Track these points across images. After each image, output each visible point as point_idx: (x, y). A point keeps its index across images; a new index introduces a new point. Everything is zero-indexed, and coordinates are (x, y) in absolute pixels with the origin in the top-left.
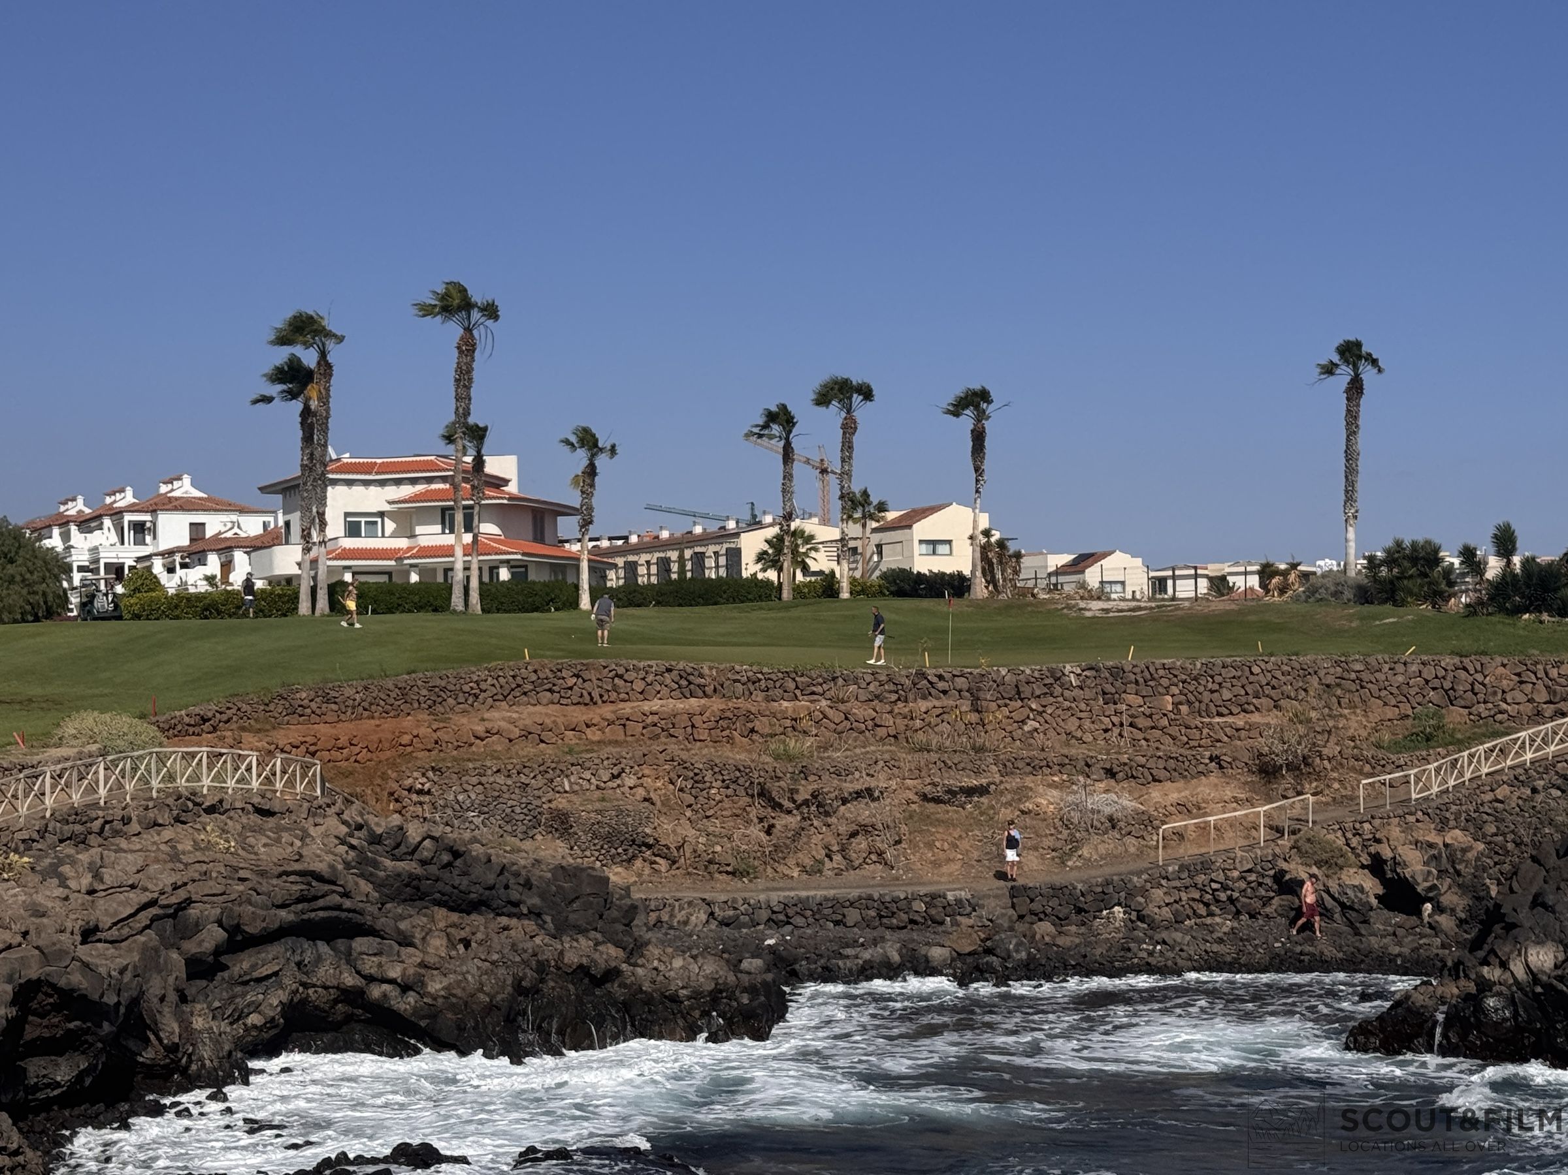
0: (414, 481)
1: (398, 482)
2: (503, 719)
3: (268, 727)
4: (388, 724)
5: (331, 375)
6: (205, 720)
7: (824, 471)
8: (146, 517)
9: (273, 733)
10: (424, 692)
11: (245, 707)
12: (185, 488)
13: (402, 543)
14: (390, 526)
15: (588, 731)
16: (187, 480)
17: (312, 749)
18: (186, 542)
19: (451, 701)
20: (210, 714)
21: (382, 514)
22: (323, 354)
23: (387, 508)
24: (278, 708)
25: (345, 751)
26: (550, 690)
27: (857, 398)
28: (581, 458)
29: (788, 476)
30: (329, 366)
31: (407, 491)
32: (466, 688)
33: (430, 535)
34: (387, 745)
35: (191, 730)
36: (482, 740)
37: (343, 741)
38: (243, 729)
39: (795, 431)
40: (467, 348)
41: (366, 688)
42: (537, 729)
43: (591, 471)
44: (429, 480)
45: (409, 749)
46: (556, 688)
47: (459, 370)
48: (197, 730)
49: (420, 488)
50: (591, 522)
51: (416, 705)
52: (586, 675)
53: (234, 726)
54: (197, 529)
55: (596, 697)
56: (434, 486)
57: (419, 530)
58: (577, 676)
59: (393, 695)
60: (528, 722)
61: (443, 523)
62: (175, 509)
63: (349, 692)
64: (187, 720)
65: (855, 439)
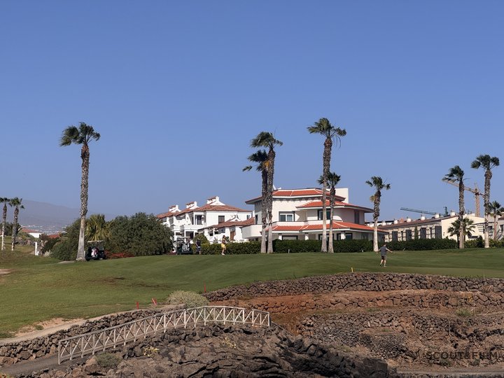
0: (307, 199)
1: (300, 199)
2: (343, 296)
3: (249, 298)
4: (296, 298)
5: (274, 156)
6: (224, 295)
7: (477, 194)
8: (202, 213)
9: (251, 300)
10: (311, 285)
11: (240, 290)
12: (217, 202)
13: (302, 224)
14: (297, 217)
15: (378, 302)
16: (217, 198)
17: (266, 307)
18: (217, 224)
19: (321, 288)
20: (226, 292)
21: (294, 212)
22: (272, 148)
23: (296, 210)
24: (253, 290)
25: (279, 308)
26: (362, 285)
27: (491, 164)
28: (374, 189)
29: (461, 196)
30: (274, 153)
31: (304, 203)
32: (328, 283)
33: (313, 220)
34: (295, 306)
35: (219, 299)
36: (334, 305)
37: (278, 304)
38: (239, 298)
39: (464, 177)
40: (328, 145)
41: (287, 283)
42: (356, 301)
43: (378, 194)
44: (313, 198)
45: (305, 308)
46: (364, 284)
47: (325, 153)
48: (221, 299)
49: (309, 201)
50: (378, 215)
51: (307, 290)
52: (377, 278)
53: (236, 297)
54: (221, 218)
55: (381, 288)
56: (314, 201)
57: (309, 218)
58: (373, 279)
59: (298, 286)
60: (353, 298)
61: (318, 216)
62: (213, 210)
63: (281, 284)
64: (217, 294)
65: (491, 181)
